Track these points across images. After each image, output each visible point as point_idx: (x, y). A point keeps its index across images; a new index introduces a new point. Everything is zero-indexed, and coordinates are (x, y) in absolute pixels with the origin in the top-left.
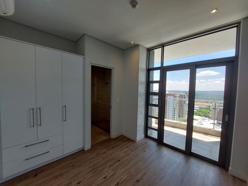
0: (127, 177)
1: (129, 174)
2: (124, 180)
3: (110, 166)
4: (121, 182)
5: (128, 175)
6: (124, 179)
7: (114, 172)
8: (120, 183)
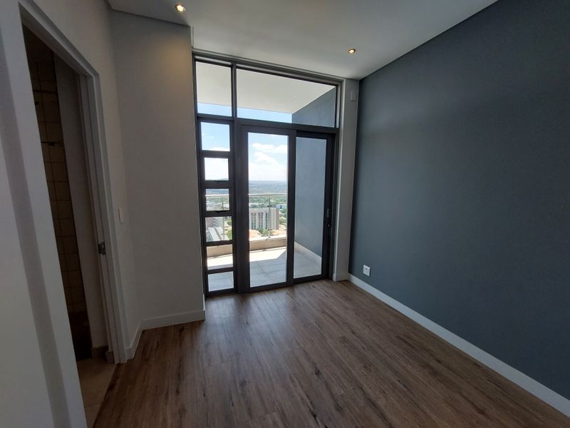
0: (302, 387)
1: (295, 379)
2: (308, 397)
3: (250, 415)
4: (310, 405)
5: (297, 383)
6: (305, 397)
7: (274, 411)
8: (312, 409)
